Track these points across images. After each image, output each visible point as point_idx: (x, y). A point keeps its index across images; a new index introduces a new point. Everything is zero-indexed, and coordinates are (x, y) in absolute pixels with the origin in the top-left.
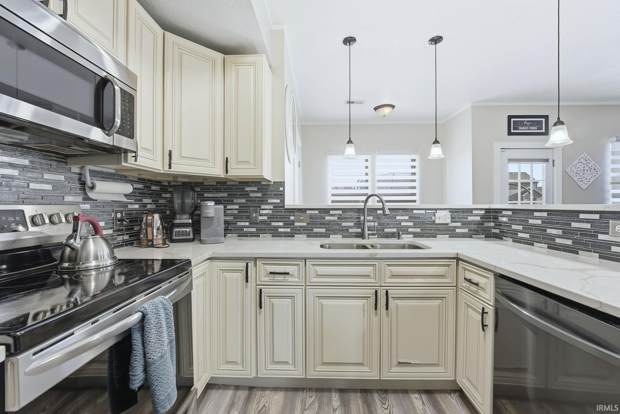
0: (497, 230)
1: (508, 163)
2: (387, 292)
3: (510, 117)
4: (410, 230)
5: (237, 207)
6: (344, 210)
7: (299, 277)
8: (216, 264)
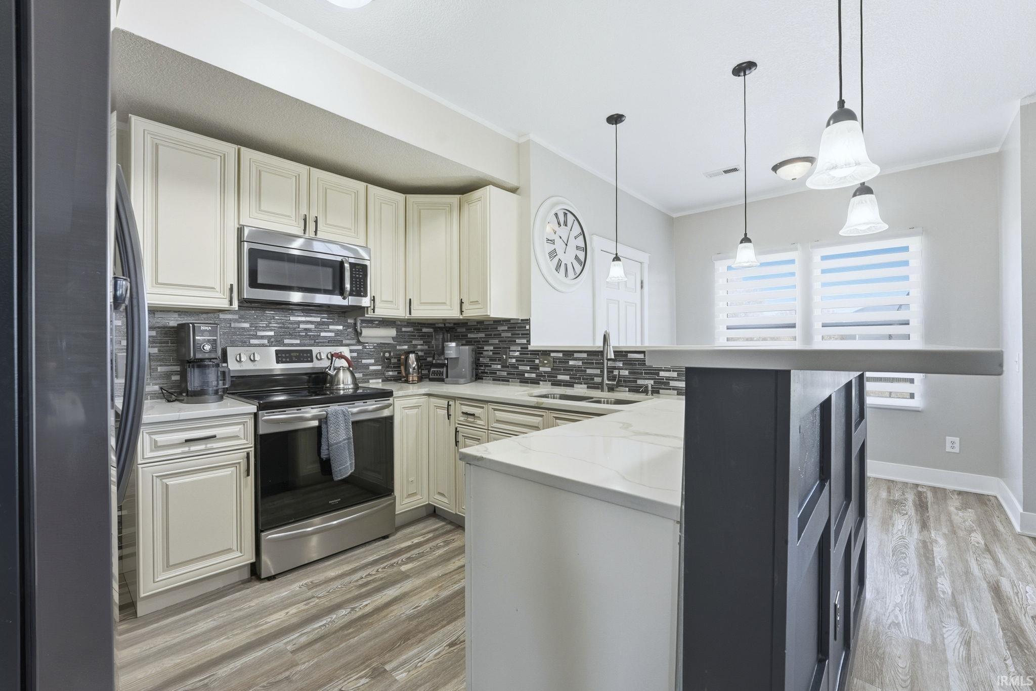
5: (492, 348)
8: (433, 400)
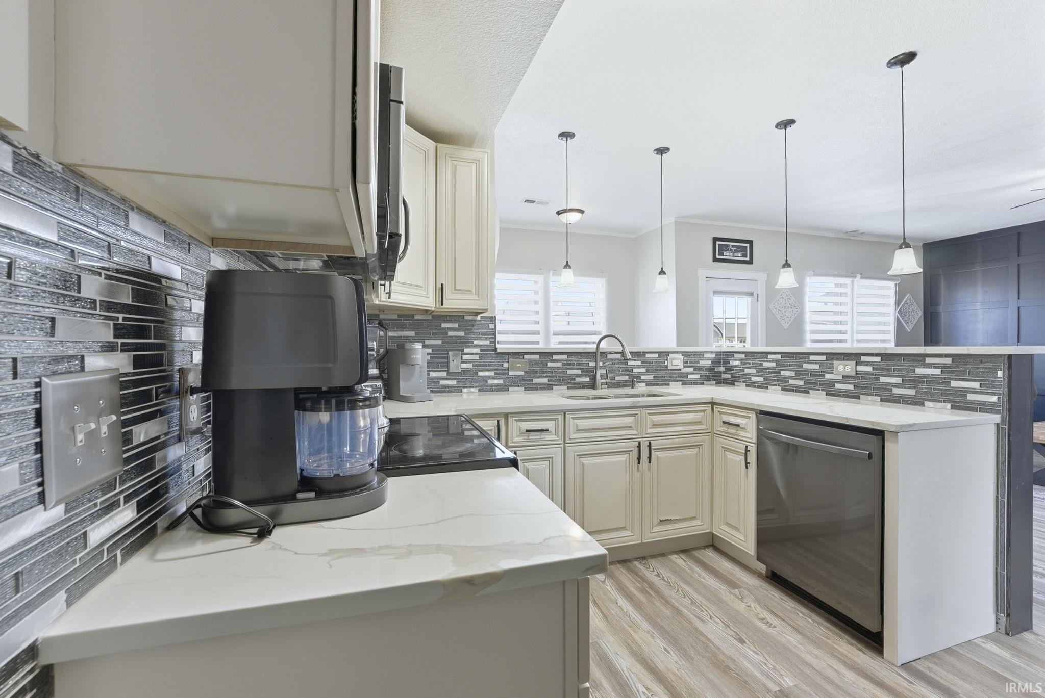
0: (727, 375)
1: (714, 295)
2: (650, 443)
3: (715, 240)
4: (643, 377)
6: (569, 354)
7: (557, 434)
